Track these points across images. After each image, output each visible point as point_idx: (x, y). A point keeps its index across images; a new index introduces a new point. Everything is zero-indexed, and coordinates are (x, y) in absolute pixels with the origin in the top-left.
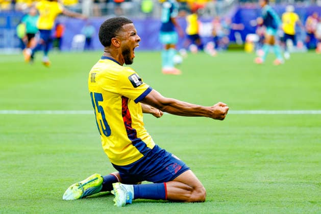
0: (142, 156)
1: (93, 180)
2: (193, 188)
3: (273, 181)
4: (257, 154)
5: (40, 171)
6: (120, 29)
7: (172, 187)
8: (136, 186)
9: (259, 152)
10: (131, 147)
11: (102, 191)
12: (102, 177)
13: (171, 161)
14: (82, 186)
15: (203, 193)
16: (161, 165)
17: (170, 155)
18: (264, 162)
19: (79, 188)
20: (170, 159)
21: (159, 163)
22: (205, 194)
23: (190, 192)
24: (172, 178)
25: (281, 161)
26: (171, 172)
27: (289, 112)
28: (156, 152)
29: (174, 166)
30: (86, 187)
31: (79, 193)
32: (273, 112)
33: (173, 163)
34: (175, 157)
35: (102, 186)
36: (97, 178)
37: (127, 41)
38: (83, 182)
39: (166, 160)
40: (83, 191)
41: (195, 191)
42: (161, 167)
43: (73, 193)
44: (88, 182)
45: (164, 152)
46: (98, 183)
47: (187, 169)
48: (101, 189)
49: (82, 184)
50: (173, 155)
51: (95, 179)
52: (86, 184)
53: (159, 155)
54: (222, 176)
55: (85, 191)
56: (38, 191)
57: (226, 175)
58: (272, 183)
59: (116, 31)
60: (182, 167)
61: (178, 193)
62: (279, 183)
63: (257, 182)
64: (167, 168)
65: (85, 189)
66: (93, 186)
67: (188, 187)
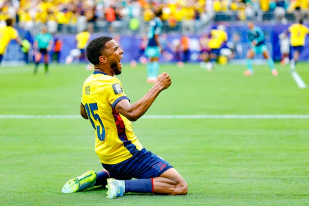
0: (131, 156)
1: (88, 176)
2: (177, 183)
3: (244, 176)
4: (230, 153)
5: (42, 168)
6: (104, 48)
7: (157, 182)
8: (127, 181)
9: (232, 151)
10: (123, 148)
11: (95, 185)
12: (95, 173)
13: (157, 160)
14: (79, 181)
15: (185, 187)
16: (148, 164)
17: (156, 156)
18: (236, 160)
19: (76, 183)
20: (156, 159)
21: (147, 162)
22: (187, 187)
23: (174, 186)
24: (159, 175)
25: (251, 159)
26: (157, 169)
27: (258, 117)
28: (144, 153)
29: (159, 164)
30: (82, 182)
31: (76, 187)
32: (243, 117)
33: (158, 162)
34: (160, 158)
35: (95, 181)
36: (91, 175)
37: (113, 56)
38: (79, 178)
39: (152, 160)
40: (79, 186)
41: (178, 185)
42: (149, 166)
43: (70, 187)
44: (84, 178)
45: (150, 153)
46: (92, 178)
47: (170, 167)
48: (94, 183)
49: (79, 179)
50: (158, 156)
51: (90, 175)
52: (82, 179)
53: (146, 156)
54: (200, 172)
55: (81, 186)
56: (40, 185)
57: (204, 172)
58: (244, 178)
59: (101, 50)
60: (167, 166)
61: (163, 187)
62: (250, 178)
63: (230, 177)
64: (153, 167)
65: (81, 184)
66: (88, 181)
67: (172, 182)
